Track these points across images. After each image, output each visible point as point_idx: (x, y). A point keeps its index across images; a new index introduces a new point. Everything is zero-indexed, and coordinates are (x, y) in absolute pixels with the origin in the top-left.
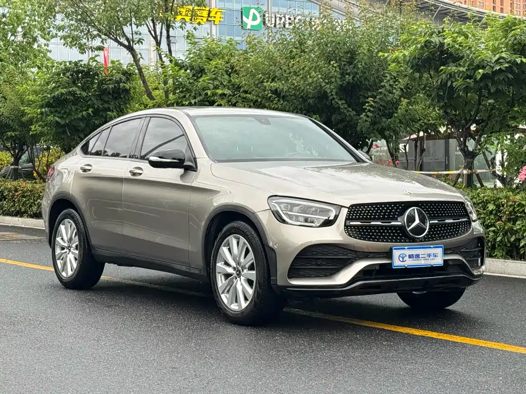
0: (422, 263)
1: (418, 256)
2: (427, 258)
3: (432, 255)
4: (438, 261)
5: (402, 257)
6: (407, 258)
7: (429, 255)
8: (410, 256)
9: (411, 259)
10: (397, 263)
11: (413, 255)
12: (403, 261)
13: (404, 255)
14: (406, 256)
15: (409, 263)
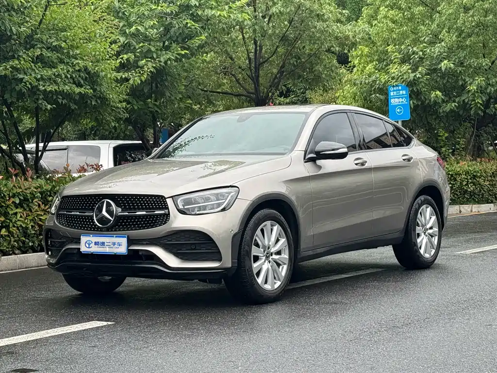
0: (107, 250)
1: (103, 244)
2: (112, 246)
3: (117, 244)
4: (122, 250)
5: (88, 243)
6: (92, 245)
7: (114, 244)
8: (96, 243)
9: (96, 246)
10: (84, 249)
11: (98, 242)
12: (89, 248)
13: (90, 242)
14: (92, 243)
15: (95, 249)
